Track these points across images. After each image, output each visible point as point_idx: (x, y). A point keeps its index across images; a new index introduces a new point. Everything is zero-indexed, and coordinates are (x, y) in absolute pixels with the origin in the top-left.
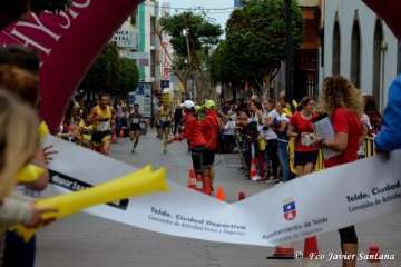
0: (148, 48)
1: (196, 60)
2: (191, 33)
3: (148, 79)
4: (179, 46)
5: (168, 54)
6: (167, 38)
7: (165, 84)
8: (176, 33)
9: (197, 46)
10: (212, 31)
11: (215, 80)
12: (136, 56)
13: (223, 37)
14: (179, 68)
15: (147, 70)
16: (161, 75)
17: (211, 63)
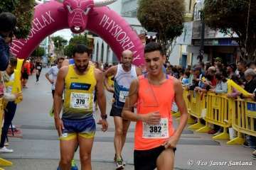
0: (47, 44)
1: (60, 49)
2: (60, 42)
3: (47, 53)
4: (56, 45)
5: (53, 47)
6: (53, 42)
7: (51, 54)
8: (55, 42)
9: (61, 45)
10: (65, 41)
11: (65, 55)
12: (44, 47)
13: (68, 44)
14: (55, 50)
15: (47, 50)
16: (51, 52)
17: (65, 50)
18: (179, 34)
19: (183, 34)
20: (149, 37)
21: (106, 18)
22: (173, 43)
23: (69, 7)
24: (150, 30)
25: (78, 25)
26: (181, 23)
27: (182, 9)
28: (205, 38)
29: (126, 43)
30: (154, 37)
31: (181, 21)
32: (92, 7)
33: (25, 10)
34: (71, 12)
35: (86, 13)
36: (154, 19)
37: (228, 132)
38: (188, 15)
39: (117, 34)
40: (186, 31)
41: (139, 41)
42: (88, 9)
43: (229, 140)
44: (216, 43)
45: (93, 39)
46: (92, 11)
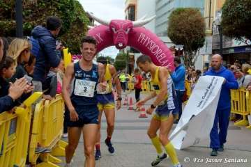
18: (202, 46)
19: (205, 46)
20: (177, 49)
21: (142, 36)
22: (197, 54)
23: (114, 29)
24: (178, 43)
25: (121, 42)
26: (202, 37)
27: (203, 26)
28: (223, 47)
29: (159, 55)
30: (182, 49)
31: (203, 36)
32: (131, 28)
33: (80, 32)
34: (115, 32)
35: (127, 33)
36: (180, 35)
37: (247, 119)
38: (208, 31)
39: (151, 48)
40: (207, 43)
41: (170, 53)
42: (129, 30)
43: (248, 125)
44: (232, 51)
45: (134, 56)
46: (131, 30)
